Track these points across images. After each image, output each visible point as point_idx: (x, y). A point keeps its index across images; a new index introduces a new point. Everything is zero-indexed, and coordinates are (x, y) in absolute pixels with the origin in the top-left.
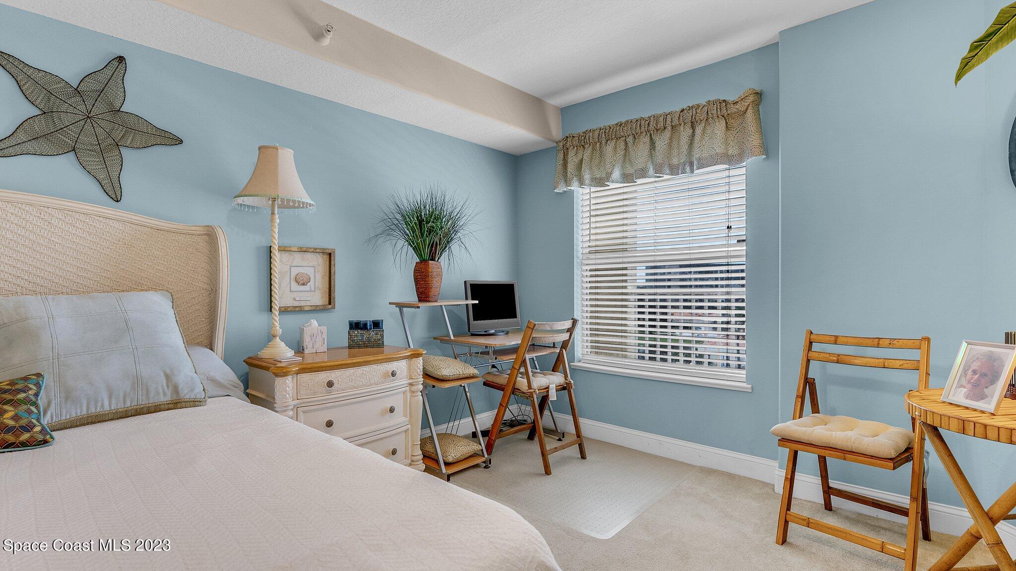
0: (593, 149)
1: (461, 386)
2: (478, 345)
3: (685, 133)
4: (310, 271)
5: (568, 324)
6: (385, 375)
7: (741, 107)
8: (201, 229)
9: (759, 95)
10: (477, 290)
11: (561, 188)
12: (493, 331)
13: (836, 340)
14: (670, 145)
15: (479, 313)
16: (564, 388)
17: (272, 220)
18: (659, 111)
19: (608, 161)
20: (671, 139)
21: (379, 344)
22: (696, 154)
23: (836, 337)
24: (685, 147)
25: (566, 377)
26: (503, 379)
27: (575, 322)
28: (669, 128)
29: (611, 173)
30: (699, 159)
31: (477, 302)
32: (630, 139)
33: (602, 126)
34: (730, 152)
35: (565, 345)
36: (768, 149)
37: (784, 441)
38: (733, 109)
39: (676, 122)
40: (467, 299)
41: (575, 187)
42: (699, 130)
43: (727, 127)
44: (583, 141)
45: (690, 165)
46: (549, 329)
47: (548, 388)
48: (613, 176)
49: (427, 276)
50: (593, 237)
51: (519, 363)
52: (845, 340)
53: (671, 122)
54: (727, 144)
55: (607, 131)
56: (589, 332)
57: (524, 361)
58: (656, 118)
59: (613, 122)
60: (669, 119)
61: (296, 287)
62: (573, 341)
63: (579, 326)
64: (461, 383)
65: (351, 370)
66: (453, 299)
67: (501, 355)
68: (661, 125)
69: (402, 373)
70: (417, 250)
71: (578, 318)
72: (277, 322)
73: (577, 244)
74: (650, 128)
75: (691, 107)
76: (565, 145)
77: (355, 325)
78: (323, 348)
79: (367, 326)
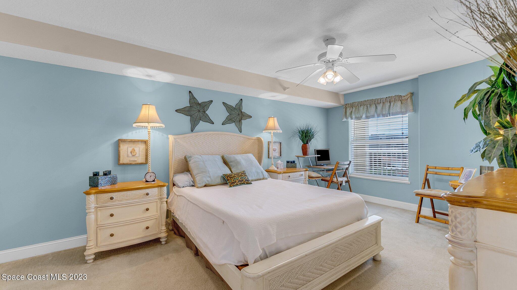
0: (356, 108)
1: (315, 180)
2: (319, 168)
3: (387, 105)
4: (276, 147)
5: (348, 163)
6: (300, 175)
7: (406, 98)
8: (256, 138)
9: (412, 94)
10: (318, 152)
11: (345, 120)
12: (322, 164)
13: (435, 168)
14: (382, 108)
15: (319, 159)
16: (347, 182)
18: (379, 97)
19: (361, 112)
20: (382, 106)
21: (295, 167)
22: (391, 111)
24: (387, 109)
25: (348, 179)
26: (328, 178)
27: (350, 162)
28: (382, 103)
29: (362, 116)
30: (392, 113)
31: (320, 156)
32: (369, 106)
33: (359, 101)
34: (403, 111)
35: (347, 169)
36: (415, 110)
37: (417, 194)
38: (403, 98)
39: (384, 101)
40: (315, 155)
41: (349, 120)
42: (392, 104)
43: (401, 103)
44: (352, 105)
45: (389, 114)
46: (343, 164)
47: (342, 181)
48: (363, 117)
49: (305, 148)
50: (355, 135)
51: (334, 174)
52: (438, 168)
54: (401, 108)
55: (361, 103)
56: (354, 165)
57: (335, 173)
58: (378, 99)
59: (363, 100)
60: (382, 100)
61: (273, 152)
62: (349, 168)
63: (352, 163)
64: (316, 179)
65: (293, 173)
66: (312, 155)
67: (328, 171)
68: (379, 102)
69: (303, 175)
70: (303, 141)
71: (351, 160)
72: (273, 161)
73: (350, 137)
74: (376, 103)
75: (390, 97)
76: (346, 106)
77: (288, 162)
78: (283, 168)
79: (291, 162)
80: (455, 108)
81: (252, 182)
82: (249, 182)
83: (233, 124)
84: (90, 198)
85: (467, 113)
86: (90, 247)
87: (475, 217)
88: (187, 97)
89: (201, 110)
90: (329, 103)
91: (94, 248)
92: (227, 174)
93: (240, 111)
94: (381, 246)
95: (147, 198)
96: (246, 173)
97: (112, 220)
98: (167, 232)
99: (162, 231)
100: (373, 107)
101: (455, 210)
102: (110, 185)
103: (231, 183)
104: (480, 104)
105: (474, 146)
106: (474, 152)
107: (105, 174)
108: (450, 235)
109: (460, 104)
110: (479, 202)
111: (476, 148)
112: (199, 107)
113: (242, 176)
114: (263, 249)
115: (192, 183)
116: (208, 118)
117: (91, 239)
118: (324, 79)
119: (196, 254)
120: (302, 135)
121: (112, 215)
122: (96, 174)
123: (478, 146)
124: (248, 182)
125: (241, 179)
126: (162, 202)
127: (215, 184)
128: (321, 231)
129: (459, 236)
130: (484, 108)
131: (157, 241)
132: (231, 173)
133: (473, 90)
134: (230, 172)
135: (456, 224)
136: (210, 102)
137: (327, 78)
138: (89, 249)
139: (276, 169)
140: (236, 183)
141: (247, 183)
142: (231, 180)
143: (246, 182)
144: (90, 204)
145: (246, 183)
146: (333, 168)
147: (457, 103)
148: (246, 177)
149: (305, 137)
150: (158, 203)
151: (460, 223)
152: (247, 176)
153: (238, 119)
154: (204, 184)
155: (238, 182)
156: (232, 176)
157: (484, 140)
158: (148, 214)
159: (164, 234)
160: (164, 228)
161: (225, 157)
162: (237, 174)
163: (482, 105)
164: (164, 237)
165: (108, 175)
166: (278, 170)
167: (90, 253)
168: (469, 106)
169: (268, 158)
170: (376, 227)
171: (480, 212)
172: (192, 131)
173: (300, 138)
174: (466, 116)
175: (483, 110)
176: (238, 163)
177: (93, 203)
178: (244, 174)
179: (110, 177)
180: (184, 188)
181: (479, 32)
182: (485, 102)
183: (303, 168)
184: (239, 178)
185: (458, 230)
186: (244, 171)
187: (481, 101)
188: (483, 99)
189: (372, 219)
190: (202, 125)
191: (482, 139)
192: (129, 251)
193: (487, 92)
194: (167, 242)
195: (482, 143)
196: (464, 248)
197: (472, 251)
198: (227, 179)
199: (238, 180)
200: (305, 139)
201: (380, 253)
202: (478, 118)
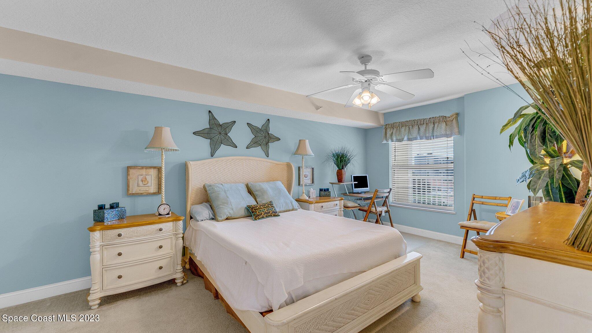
0: (397, 129)
2: (356, 196)
3: (431, 126)
4: (307, 173)
5: (389, 190)
6: (334, 205)
7: (451, 119)
8: (285, 163)
9: (457, 114)
10: (356, 178)
11: (385, 142)
12: (360, 192)
13: (482, 197)
14: (426, 130)
15: (356, 186)
16: (387, 212)
17: (303, 160)
18: (421, 118)
19: (402, 133)
20: (426, 128)
21: (329, 196)
22: (435, 134)
23: (482, 196)
24: (431, 131)
25: (388, 208)
26: (366, 208)
27: (391, 189)
28: (425, 124)
29: (404, 138)
30: (436, 136)
31: (357, 182)
32: (411, 127)
33: (400, 121)
34: (447, 133)
35: (387, 197)
36: (460, 132)
37: (462, 227)
38: (448, 119)
39: (428, 122)
40: (352, 181)
41: (390, 142)
42: (436, 126)
43: (446, 125)
44: (393, 126)
45: (433, 137)
46: (382, 192)
47: (382, 211)
49: (341, 174)
50: (396, 159)
51: (372, 203)
52: (485, 197)
53: (426, 122)
54: (446, 130)
55: (402, 123)
56: (395, 193)
57: (374, 202)
58: (420, 120)
59: (404, 120)
60: (425, 121)
61: (304, 178)
62: (390, 196)
63: (392, 191)
64: (353, 209)
65: (326, 203)
66: (348, 181)
67: (366, 200)
68: (422, 123)
69: (338, 205)
70: (338, 166)
71: (391, 188)
72: (304, 189)
73: (390, 162)
74: (418, 123)
75: (433, 117)
76: (386, 127)
77: (321, 190)
78: (315, 197)
79: (325, 190)
80: (501, 133)
81: (280, 214)
82: (277, 214)
83: (259, 148)
84: (94, 235)
85: (513, 140)
86: (95, 291)
87: (503, 263)
88: (206, 118)
89: (222, 133)
90: (368, 123)
91: (100, 292)
92: (252, 205)
93: (267, 134)
94: (420, 286)
95: (161, 234)
96: (274, 204)
97: (120, 259)
98: (183, 271)
99: (177, 271)
100: (416, 128)
101: (483, 255)
102: (117, 219)
103: (256, 215)
104: (526, 131)
105: (521, 175)
106: (521, 182)
107: (112, 207)
108: (479, 280)
109: (506, 129)
110: (506, 248)
111: (522, 177)
112: (220, 128)
113: (269, 207)
114: (289, 294)
115: (211, 216)
116: (231, 141)
117: (96, 282)
118: (360, 100)
119: (216, 297)
120: (337, 159)
121: (120, 254)
122: (101, 208)
123: (524, 176)
124: (275, 214)
125: (267, 210)
126: (177, 238)
127: (238, 216)
128: (354, 271)
129: (487, 282)
130: (530, 136)
131: (172, 282)
132: (257, 204)
133: (518, 115)
134: (255, 203)
135: (484, 269)
136: (232, 123)
137: (363, 99)
138: (93, 293)
139: (307, 198)
140: (261, 216)
141: (275, 216)
142: (256, 212)
143: (273, 214)
144: (95, 242)
145: (273, 216)
146: (372, 196)
147: (503, 127)
148: (273, 209)
149: (341, 162)
150: (173, 240)
151: (488, 269)
152: (274, 207)
153: (264, 142)
154: (225, 217)
155: (264, 214)
156: (257, 208)
157: (530, 169)
158: (161, 252)
159: (179, 275)
160: (180, 268)
161: (250, 185)
162: (263, 205)
163: (528, 132)
164: (180, 278)
165: (115, 208)
166: (310, 200)
167: (95, 297)
168: (515, 132)
169: (299, 185)
170: (415, 266)
171: (508, 257)
172: (212, 156)
173: (335, 163)
174: (511, 143)
175: (529, 137)
176: (263, 192)
177: (98, 241)
178: (271, 204)
179: (118, 210)
180: (202, 221)
181: (510, 69)
182: (530, 128)
183: (338, 197)
184: (265, 210)
185: (487, 275)
186: (271, 202)
187: (526, 128)
188: (529, 126)
189: (411, 256)
190: (223, 149)
191: (528, 169)
192: (140, 295)
193: (533, 118)
194: (183, 284)
195: (528, 172)
196: (491, 294)
197: (500, 297)
198: (252, 211)
199: (264, 212)
200: (341, 164)
201: (420, 294)
202: (524, 145)
